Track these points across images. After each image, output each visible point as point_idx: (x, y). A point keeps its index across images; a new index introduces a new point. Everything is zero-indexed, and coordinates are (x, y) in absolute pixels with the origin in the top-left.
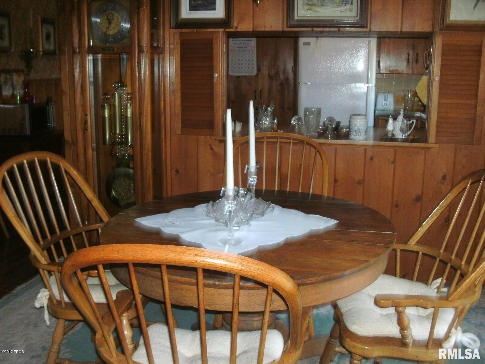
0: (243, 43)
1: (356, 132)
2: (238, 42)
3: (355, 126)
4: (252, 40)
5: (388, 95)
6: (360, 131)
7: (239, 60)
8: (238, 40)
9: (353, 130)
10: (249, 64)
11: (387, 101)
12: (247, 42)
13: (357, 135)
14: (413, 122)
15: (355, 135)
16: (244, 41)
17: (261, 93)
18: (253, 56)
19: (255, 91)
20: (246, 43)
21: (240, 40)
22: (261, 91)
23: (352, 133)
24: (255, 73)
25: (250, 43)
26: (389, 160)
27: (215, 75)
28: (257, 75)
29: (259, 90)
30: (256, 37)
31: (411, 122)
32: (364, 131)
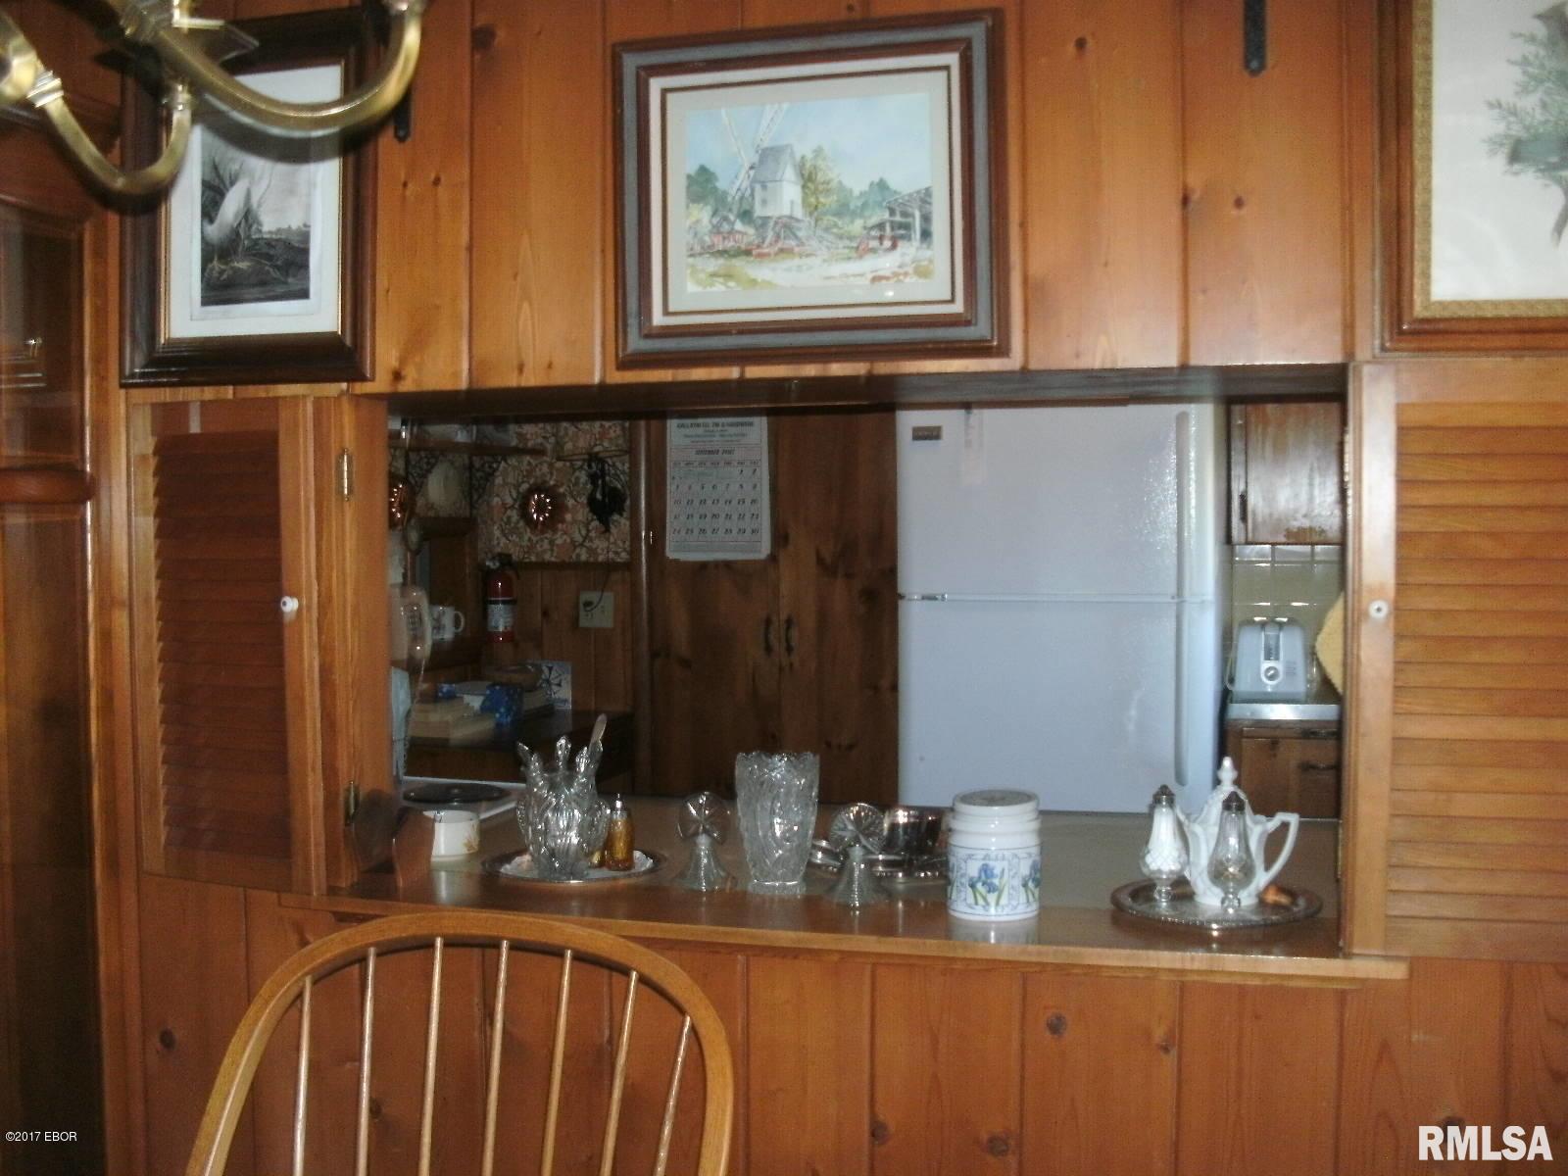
0: (717, 434)
1: (973, 886)
2: (700, 431)
3: (970, 857)
4: (751, 424)
5: (1281, 635)
6: (996, 881)
7: (703, 502)
8: (698, 425)
9: (962, 876)
10: (741, 517)
11: (1277, 659)
12: (733, 430)
13: (981, 901)
14: (1285, 826)
15: (971, 900)
16: (720, 428)
17: (788, 628)
18: (755, 486)
19: (768, 622)
20: (731, 436)
21: (706, 425)
22: (789, 622)
23: (959, 891)
24: (764, 549)
25: (743, 435)
26: (1148, 1034)
27: (285, 604)
28: (773, 558)
29: (783, 617)
30: (768, 412)
31: (1273, 824)
32: (1017, 882)
